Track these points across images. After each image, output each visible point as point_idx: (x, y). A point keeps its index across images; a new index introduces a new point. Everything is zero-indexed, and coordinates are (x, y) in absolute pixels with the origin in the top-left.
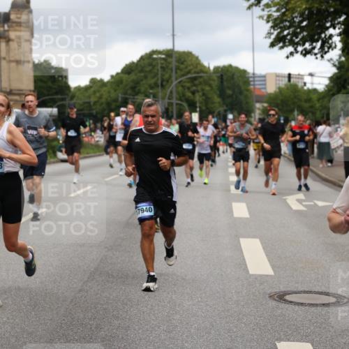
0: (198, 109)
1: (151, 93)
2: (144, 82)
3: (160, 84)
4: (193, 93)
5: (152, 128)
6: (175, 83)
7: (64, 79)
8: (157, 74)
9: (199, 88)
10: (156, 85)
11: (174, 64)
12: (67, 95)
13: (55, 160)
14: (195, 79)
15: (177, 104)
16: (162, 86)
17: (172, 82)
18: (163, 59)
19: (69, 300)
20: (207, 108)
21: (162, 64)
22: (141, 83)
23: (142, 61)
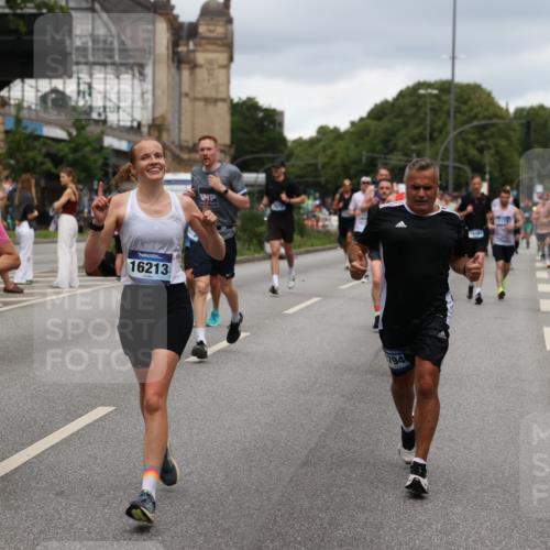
0: (487, 177)
1: (413, 151)
2: (404, 132)
3: (428, 136)
4: (481, 150)
6: (453, 134)
7: (278, 128)
8: (424, 120)
9: (490, 143)
10: (422, 138)
11: (453, 104)
12: (282, 152)
13: (262, 255)
14: (484, 127)
15: (454, 168)
16: (431, 138)
17: (447, 133)
18: (435, 96)
19: (287, 479)
20: (503, 175)
21: (432, 104)
22: (399, 134)
23: (401, 101)
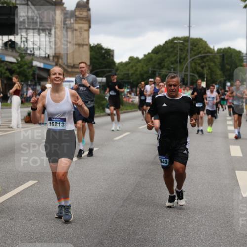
0: (205, 79)
1: (172, 67)
2: (167, 59)
3: (178, 61)
4: (202, 67)
5: (174, 94)
6: (190, 60)
7: (111, 58)
8: (177, 54)
9: (207, 64)
10: (176, 62)
11: (189, 47)
12: (113, 68)
13: (104, 114)
14: (204, 57)
15: (191, 75)
16: (180, 62)
17: (187, 60)
18: (181, 43)
19: (114, 213)
20: (212, 78)
21: (180, 47)
23: (166, 45)
